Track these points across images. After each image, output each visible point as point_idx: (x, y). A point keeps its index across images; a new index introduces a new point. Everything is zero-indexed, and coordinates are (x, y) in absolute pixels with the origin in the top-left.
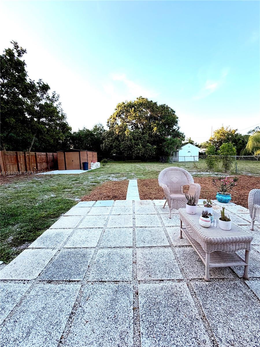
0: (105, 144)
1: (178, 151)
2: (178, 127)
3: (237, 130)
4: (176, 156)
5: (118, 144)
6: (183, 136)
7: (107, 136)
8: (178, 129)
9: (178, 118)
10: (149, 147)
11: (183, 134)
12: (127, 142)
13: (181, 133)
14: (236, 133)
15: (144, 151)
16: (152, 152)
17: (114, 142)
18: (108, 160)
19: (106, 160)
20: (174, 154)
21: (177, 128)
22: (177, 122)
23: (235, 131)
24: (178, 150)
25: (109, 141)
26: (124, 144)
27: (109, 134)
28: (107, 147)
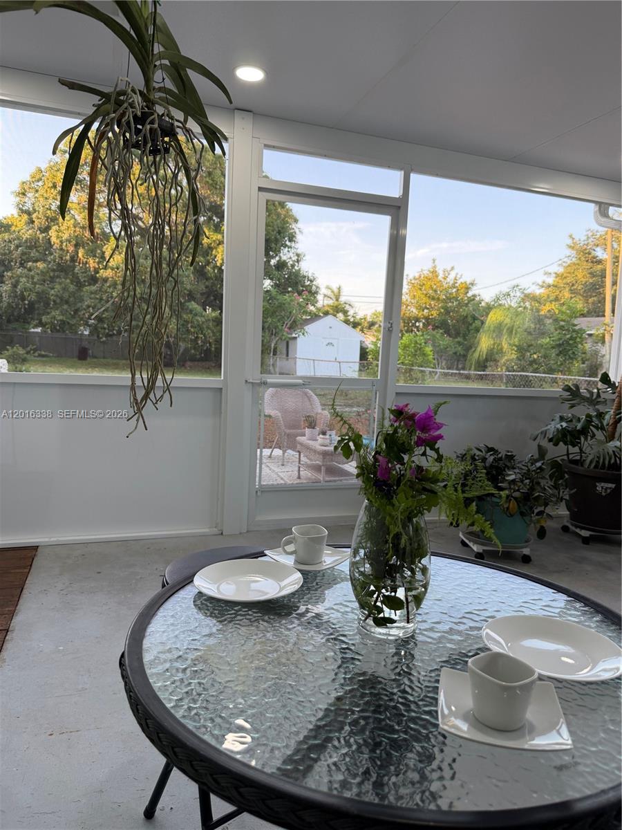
0: (15, 286)
1: (295, 338)
2: (298, 255)
3: (472, 284)
4: (287, 355)
5: (73, 294)
6: (314, 288)
7: (23, 254)
8: (298, 261)
9: (296, 221)
10: (196, 315)
11: (311, 281)
12: (109, 287)
13: (305, 277)
14: (470, 294)
15: (178, 330)
16: (204, 335)
17: (52, 280)
18: (28, 353)
19: (21, 351)
20: (282, 347)
21: (295, 258)
22: (292, 238)
23: (468, 289)
24: (294, 335)
25: (33, 278)
26: (95, 293)
27: (30, 248)
28: (23, 299)
